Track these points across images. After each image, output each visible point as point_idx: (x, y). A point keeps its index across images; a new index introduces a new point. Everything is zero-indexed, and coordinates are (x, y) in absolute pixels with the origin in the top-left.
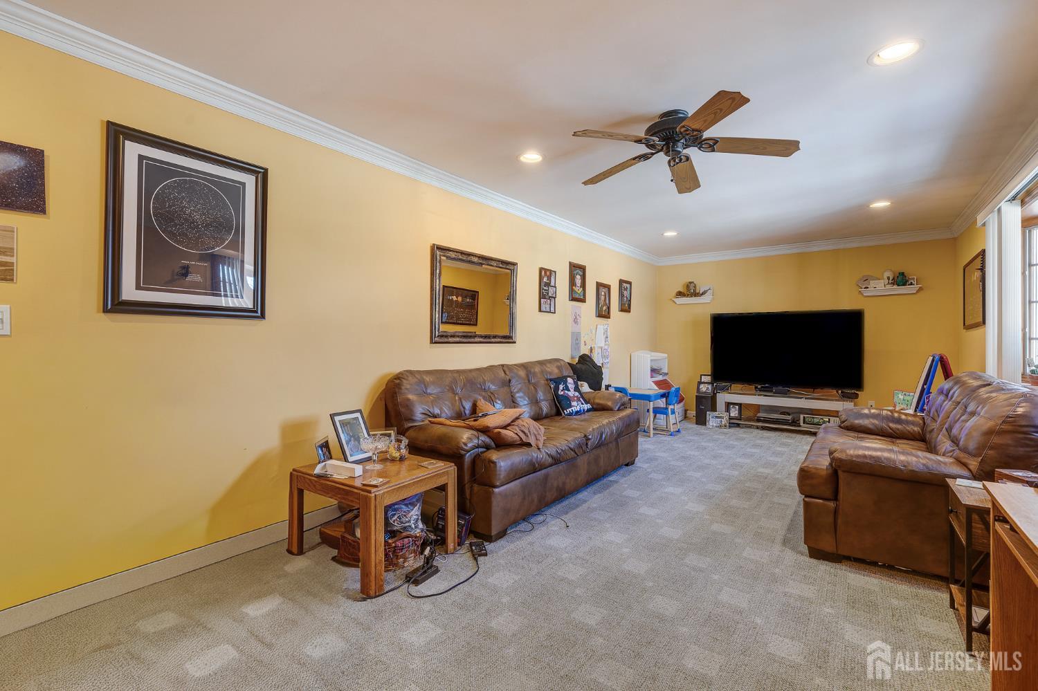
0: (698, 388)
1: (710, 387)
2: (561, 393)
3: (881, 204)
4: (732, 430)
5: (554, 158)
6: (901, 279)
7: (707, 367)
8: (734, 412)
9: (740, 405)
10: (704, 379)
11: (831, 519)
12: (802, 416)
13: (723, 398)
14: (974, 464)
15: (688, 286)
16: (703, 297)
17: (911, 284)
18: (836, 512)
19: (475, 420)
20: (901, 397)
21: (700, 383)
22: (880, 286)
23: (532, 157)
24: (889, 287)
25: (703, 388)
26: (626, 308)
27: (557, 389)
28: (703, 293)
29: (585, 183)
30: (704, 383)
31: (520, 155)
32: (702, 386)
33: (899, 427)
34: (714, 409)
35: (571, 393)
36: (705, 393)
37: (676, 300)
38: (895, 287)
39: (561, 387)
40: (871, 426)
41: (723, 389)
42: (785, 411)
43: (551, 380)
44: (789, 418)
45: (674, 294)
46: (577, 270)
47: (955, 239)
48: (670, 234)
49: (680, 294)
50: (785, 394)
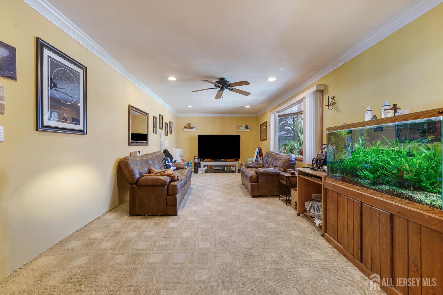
0: (194, 160)
1: (198, 160)
2: (167, 164)
3: (248, 107)
4: (206, 174)
5: (179, 80)
6: (247, 127)
7: (197, 153)
8: (206, 168)
9: (207, 165)
10: (195, 158)
11: (257, 187)
12: (225, 167)
13: (202, 163)
14: (282, 169)
15: (189, 124)
16: (193, 129)
17: (249, 128)
18: (258, 185)
19: (164, 173)
20: (249, 159)
21: (194, 159)
22: (242, 129)
23: (172, 79)
24: (244, 129)
25: (196, 161)
26: (171, 133)
27: (165, 162)
28: (194, 128)
29: (191, 92)
30: (196, 159)
31: (169, 77)
32: (195, 160)
33: (258, 165)
34: (200, 167)
35: (170, 164)
36: (196, 162)
37: (184, 129)
38: (246, 129)
39: (167, 161)
40: (253, 166)
41: (203, 161)
42: (219, 166)
43: (163, 159)
44: (221, 168)
45: (183, 127)
46: (161, 117)
47: (257, 117)
48: (190, 107)
49: (185, 127)
50: (220, 161)
